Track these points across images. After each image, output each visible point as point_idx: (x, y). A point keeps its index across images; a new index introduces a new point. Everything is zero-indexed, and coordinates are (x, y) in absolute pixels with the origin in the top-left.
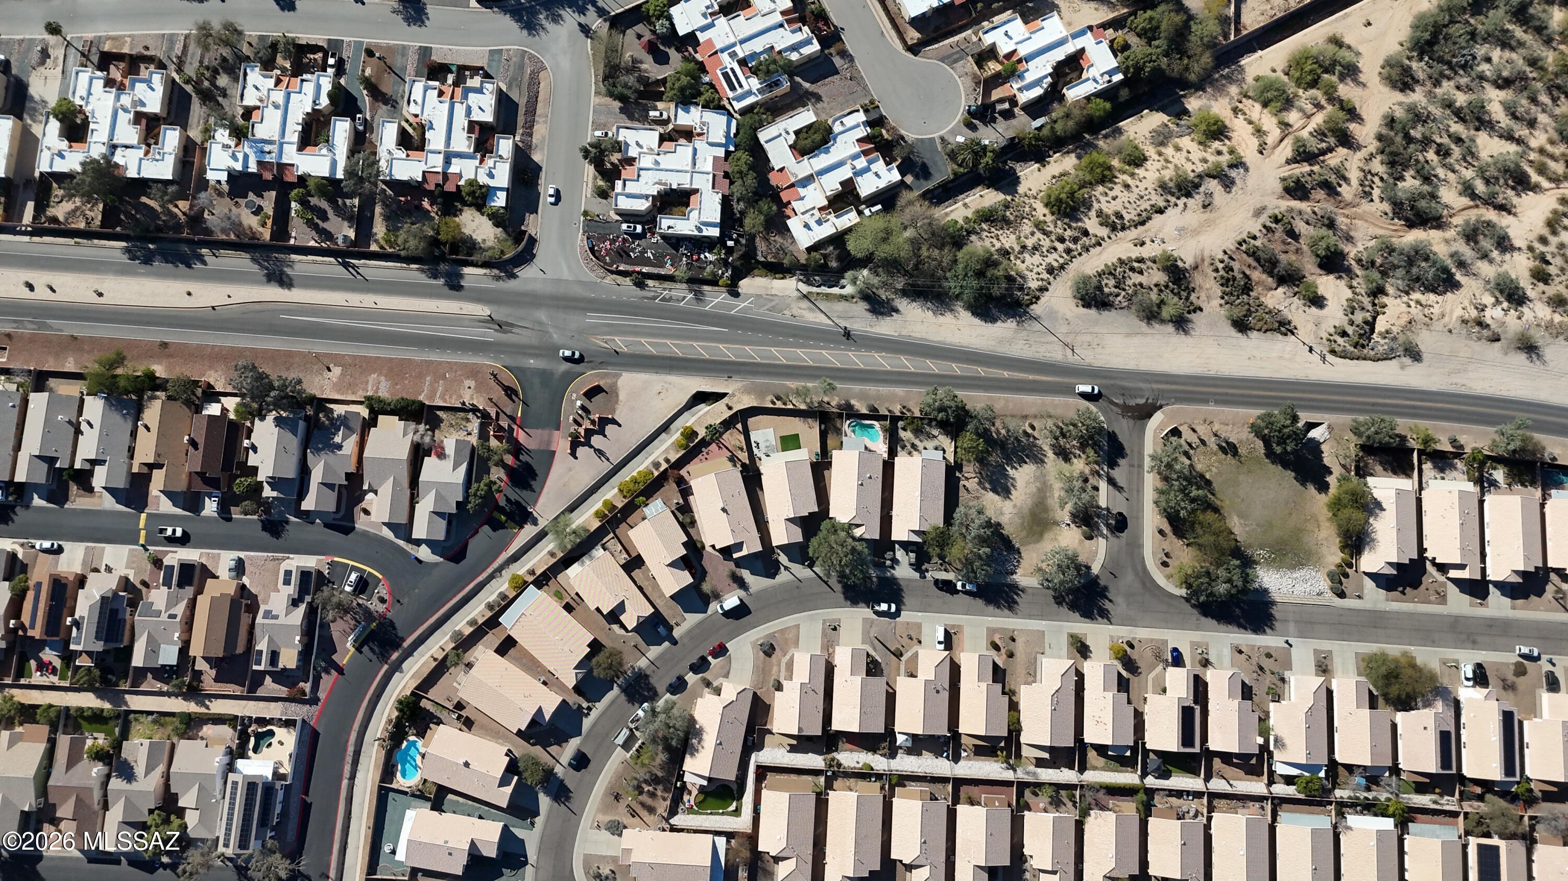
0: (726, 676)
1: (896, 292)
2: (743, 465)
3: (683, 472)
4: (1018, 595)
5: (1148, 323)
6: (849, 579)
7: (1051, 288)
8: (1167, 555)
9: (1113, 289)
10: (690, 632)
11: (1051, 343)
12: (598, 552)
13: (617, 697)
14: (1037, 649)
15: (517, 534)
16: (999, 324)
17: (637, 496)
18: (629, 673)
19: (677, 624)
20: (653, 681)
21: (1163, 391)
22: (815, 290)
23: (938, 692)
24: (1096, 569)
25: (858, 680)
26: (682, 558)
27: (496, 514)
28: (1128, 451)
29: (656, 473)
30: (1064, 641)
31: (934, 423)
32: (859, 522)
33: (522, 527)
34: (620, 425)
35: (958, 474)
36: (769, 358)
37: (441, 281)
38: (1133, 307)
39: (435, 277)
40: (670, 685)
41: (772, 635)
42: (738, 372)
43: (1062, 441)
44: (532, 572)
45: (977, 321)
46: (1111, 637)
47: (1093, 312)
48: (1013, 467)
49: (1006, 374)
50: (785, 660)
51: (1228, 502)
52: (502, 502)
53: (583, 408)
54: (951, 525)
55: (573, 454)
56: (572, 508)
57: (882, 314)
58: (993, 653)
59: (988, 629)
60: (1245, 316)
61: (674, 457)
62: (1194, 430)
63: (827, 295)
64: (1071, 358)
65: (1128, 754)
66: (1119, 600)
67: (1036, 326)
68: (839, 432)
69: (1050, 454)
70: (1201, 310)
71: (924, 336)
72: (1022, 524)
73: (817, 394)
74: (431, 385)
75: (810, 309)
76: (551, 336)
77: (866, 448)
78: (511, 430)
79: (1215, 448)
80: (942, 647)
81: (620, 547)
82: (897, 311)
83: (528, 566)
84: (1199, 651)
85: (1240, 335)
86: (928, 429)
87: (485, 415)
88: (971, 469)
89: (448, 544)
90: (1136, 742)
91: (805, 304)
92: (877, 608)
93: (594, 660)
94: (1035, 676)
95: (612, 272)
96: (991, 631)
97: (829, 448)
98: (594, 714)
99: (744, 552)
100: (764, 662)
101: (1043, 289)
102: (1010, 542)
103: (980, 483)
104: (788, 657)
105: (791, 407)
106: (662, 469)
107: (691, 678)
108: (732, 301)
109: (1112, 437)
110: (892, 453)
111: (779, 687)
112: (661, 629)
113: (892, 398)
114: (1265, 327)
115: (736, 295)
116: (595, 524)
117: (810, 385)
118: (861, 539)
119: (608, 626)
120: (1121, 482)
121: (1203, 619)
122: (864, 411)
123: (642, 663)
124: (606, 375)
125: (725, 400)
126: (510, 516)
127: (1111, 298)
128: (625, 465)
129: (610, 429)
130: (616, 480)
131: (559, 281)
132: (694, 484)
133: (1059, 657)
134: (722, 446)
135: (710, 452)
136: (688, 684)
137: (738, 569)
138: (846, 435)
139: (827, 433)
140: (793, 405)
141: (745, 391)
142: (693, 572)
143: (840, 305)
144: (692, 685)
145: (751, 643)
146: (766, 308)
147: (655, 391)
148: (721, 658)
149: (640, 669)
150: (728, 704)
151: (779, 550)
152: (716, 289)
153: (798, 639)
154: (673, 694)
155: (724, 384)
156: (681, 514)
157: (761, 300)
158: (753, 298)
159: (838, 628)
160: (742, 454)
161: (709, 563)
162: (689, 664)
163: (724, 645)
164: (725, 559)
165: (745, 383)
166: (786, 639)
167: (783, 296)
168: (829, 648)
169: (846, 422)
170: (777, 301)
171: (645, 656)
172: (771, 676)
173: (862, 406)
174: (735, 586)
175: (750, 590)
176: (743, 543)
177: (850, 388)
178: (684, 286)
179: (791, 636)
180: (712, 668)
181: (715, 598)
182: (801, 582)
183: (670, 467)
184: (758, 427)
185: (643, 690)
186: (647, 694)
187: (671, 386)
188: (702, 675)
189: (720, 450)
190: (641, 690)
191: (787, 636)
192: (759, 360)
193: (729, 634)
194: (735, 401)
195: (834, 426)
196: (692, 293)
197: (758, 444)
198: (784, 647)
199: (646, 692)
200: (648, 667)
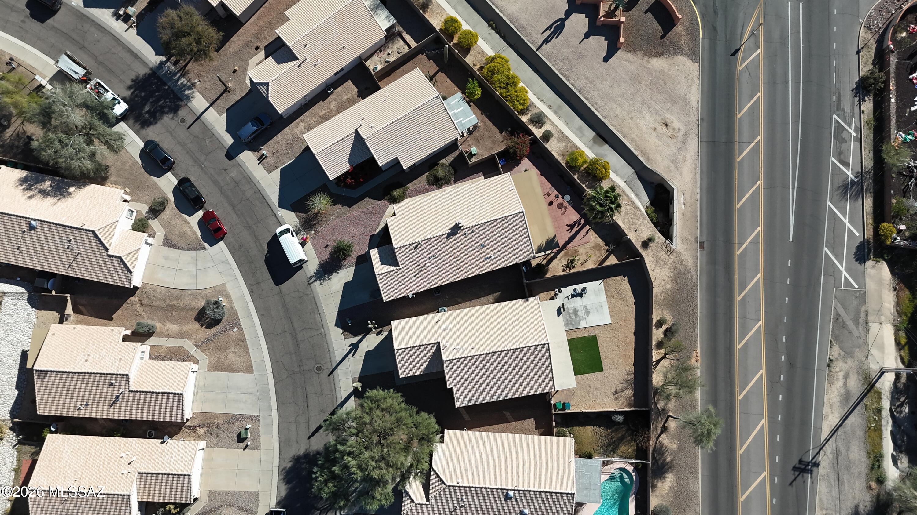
0: (168, 242)
2: (541, 269)
3: (526, 163)
6: (323, 468)
10: (249, 180)
12: (384, 22)
13: (144, 63)
17: (483, 87)
18: (183, 80)
19: (261, 159)
20: (167, 119)
22: (886, 404)
25: (133, 487)
26: (372, 160)
29: (524, 119)
32: (433, 491)
34: (606, 61)
36: (743, 317)
40: (158, 148)
41: (235, 323)
42: (712, 261)
50: (188, 345)
61: (554, 148)
68: (611, 449)
73: (682, 407)
75: (847, 395)
77: (581, 505)
81: (393, 58)
91: (857, 387)
95: (880, 42)
97: (578, 431)
98: (118, 26)
99: (379, 268)
100: (186, 309)
104: (193, 351)
105: (655, 357)
106: (531, 127)
107: (168, 182)
108: (848, 248)
111: (139, 336)
112: (250, 128)
115: (860, 256)
117: (698, 394)
118: (401, 494)
122: (654, 502)
123: (198, 102)
124: (694, 35)
125: (659, 238)
128: (536, 71)
129: (599, 43)
130: (509, 54)
132: (506, 181)
134: (575, 229)
135: (563, 209)
136: (159, 177)
137: (354, 261)
138: (604, 464)
139: (607, 427)
140: (658, 362)
141: (679, 272)
142: (349, 181)
143: (863, 454)
144: (155, 184)
145: (224, 285)
146: (841, 311)
147: (669, 117)
148: (199, 233)
149: (189, 98)
150: (104, 242)
151: (385, 334)
152: (869, 220)
153: (225, 370)
154: (143, 154)
155: (689, 237)
156: (453, 159)
157: (855, 302)
158: (856, 287)
159: (242, 445)
160: (560, 265)
161: (364, 210)
162: (192, 179)
163: (222, 239)
164: (372, 237)
165: (693, 272)
166: (227, 348)
167: (866, 343)
168: (205, 429)
169: (631, 464)
170: (856, 333)
171: (211, 105)
172: (160, 321)
173: (663, 496)
174: (326, 256)
175: (318, 282)
176: (395, 268)
177: (696, 472)
178: (869, 163)
179: (232, 356)
180: (183, 217)
181: (305, 222)
182: (329, 375)
183: (535, 141)
184: (612, 296)
185: (151, 103)
186: (143, 110)
187: (679, 145)
188: (173, 200)
189: (568, 225)
190: (151, 100)
191: (233, 349)
192: (738, 298)
193: (241, 247)
194: (659, 255)
195: (621, 440)
196: (856, 177)
197: (581, 295)
198: (213, 344)
199: (147, 108)
200: (192, 111)
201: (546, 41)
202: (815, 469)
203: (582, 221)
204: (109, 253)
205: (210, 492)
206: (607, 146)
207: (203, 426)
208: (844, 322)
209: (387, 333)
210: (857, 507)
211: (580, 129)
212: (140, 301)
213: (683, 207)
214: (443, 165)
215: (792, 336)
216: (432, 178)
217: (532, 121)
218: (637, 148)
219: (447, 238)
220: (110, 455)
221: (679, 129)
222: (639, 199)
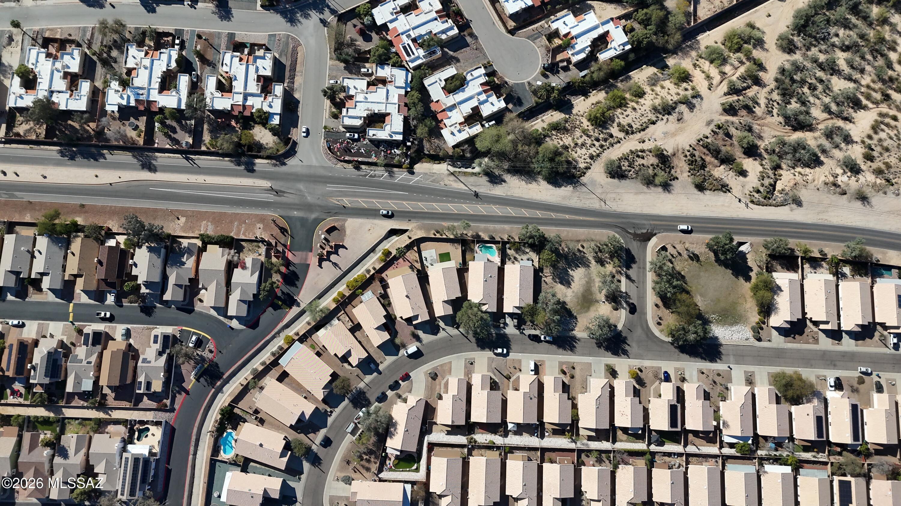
0: (410, 392)
1: (504, 170)
2: (418, 271)
3: (383, 275)
4: (576, 342)
5: (648, 187)
6: (479, 335)
7: (592, 167)
8: (660, 318)
9: (627, 168)
10: (389, 366)
11: (593, 198)
12: (335, 322)
13: (347, 405)
14: (587, 373)
15: (288, 312)
16: (563, 188)
17: (357, 289)
18: (354, 391)
19: (381, 363)
20: (367, 395)
21: (657, 225)
22: (457, 170)
23: (531, 399)
24: (620, 327)
25: (485, 393)
26: (384, 324)
27: (276, 301)
28: (637, 260)
29: (368, 276)
30: (603, 368)
31: (527, 245)
32: (485, 302)
33: (291, 308)
34: (347, 249)
35: (541, 274)
36: (432, 209)
37: (243, 167)
38: (639, 178)
39: (239, 164)
40: (378, 398)
41: (436, 368)
42: (414, 217)
43: (599, 254)
44: (297, 334)
45: (550, 187)
46: (629, 366)
47: (616, 181)
48: (572, 270)
49: (567, 217)
50: (443, 382)
51: (694, 288)
52: (279, 294)
53: (325, 239)
54: (537, 303)
55: (320, 266)
56: (320, 297)
57: (496, 183)
58: (562, 376)
59: (559, 362)
60: (702, 182)
61: (378, 266)
62: (674, 247)
63: (465, 173)
64: (604, 207)
65: (640, 432)
66: (634, 344)
67: (584, 189)
68: (472, 251)
69: (593, 262)
70: (677, 179)
71: (520, 195)
72: (578, 302)
73: (459, 229)
74: (238, 227)
75: (455, 181)
76: (306, 198)
77: (488, 260)
78: (284, 252)
79: (687, 257)
80: (533, 373)
81: (348, 319)
82: (505, 181)
83: (295, 331)
84: (680, 373)
85: (700, 193)
86: (523, 248)
87: (269, 244)
88: (548, 271)
89: (249, 318)
90: (644, 426)
91: (452, 178)
92: (496, 351)
93: (334, 384)
94: (586, 389)
95: (341, 161)
96: (561, 363)
97: (467, 260)
98: (334, 415)
99: (419, 320)
100: (431, 384)
101: (588, 168)
102: (571, 312)
103: (553, 279)
104: (445, 380)
105: (445, 237)
106: (371, 273)
107: (390, 393)
108: (410, 177)
109: (628, 252)
110: (503, 262)
111: (440, 398)
112: (372, 366)
113: (503, 231)
114: (714, 188)
115: (412, 173)
116: (334, 306)
117: (456, 224)
118: (486, 312)
119: (341, 364)
120: (634, 277)
121: (681, 354)
122: (487, 239)
123: (362, 385)
124: (338, 220)
125: (407, 234)
126: (284, 302)
127: (626, 173)
128: (350, 272)
129: (341, 251)
130: (345, 280)
131: (310, 166)
132: (390, 282)
133: (600, 378)
134: (406, 260)
135: (399, 264)
136: (388, 397)
137: (416, 330)
138: (477, 253)
139: (466, 252)
141: (418, 228)
142: (390, 332)
143: (472, 178)
144: (390, 397)
145: (424, 372)
146: (429, 180)
147: (367, 229)
148: (407, 382)
149: (360, 389)
150: (411, 407)
152: (401, 170)
153: (451, 370)
154: (379, 402)
155: (407, 224)
156: (382, 299)
157: (427, 176)
158: (422, 175)
159: (474, 363)
160: (417, 264)
161: (399, 327)
162: (388, 385)
163: (409, 374)
164: (408, 324)
165: (418, 224)
166: (444, 370)
167: (439, 173)
168: (469, 375)
169: (476, 245)
170: (436, 177)
171: (363, 381)
172: (436, 391)
173: (486, 236)
174: (414, 340)
175: (423, 342)
176: (419, 315)
177: (478, 226)
178: (383, 168)
179: (447, 368)
180: (401, 387)
181: (403, 347)
182: (452, 337)
183: (376, 272)
184: (426, 249)
185: (362, 401)
187: (376, 226)
188: (396, 391)
189: (404, 262)
191: (444, 368)
192: (426, 210)
193: (411, 368)
194: (413, 234)
195: (469, 248)
196: (387, 173)
197: (426, 258)
198: (443, 374)
199: (364, 402)
200: (365, 387)
201: (340, 268)
203: (403, 258)
205: (487, 372)
206: (377, 249)
208: (433, 180)
209: (439, 318)
210: (486, 182)
211: (371, 258)
212: (429, 398)
213: (397, 226)
214: (384, 302)
215: (438, 195)
216: (389, 306)
218: (377, 239)
219: (410, 299)
220: (476, 400)
221: (371, 226)
222: (394, 239)
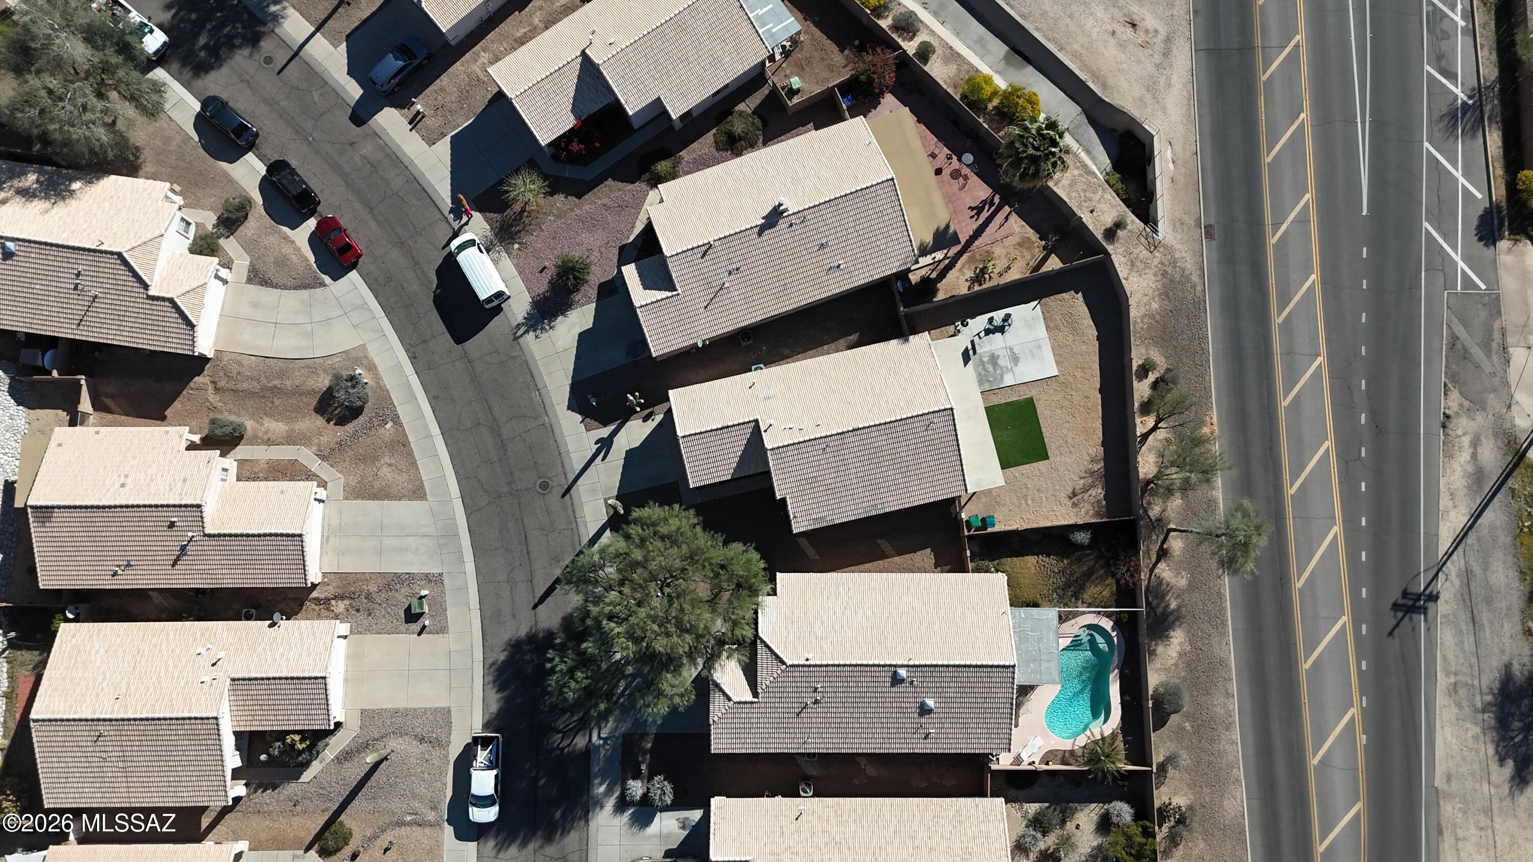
0: (256, 277)
2: (928, 286)
3: (889, 100)
6: (567, 652)
10: (396, 160)
19: (415, 121)
20: (241, 59)
25: (222, 703)
32: (764, 677)
36: (1289, 352)
41: (387, 413)
42: (1229, 258)
50: (305, 456)
61: (937, 69)
68: (1071, 593)
75: (1478, 476)
77: (1025, 690)
92: (482, 755)
97: (1008, 561)
99: (640, 296)
100: (298, 392)
104: (315, 465)
105: (1140, 430)
107: (250, 169)
110: (1017, 786)
111: (217, 441)
112: (392, 64)
113: (1210, 777)
117: (1218, 484)
118: (706, 687)
122: (1154, 679)
123: (294, 25)
125: (1134, 223)
132: (855, 133)
134: (985, 215)
135: (961, 180)
136: (231, 162)
137: (593, 293)
138: (1063, 619)
139: (1062, 555)
140: (1145, 436)
141: (1172, 281)
142: (575, 147)
143: (1514, 574)
144: (226, 175)
145: (363, 347)
146: (1459, 330)
147: (1137, 10)
148: (312, 258)
149: (276, 18)
150: (140, 273)
151: (659, 418)
152: (1497, 170)
153: (375, 497)
154: (200, 122)
155: (1185, 218)
156: (758, 102)
157: (1483, 314)
158: (1483, 287)
159: (416, 627)
160: (962, 279)
161: (606, 201)
162: (293, 163)
163: (354, 266)
164: (622, 249)
165: (1195, 278)
166: (376, 458)
167: (1506, 384)
168: (347, 602)
169: (1108, 615)
170: (1487, 368)
171: (318, 30)
172: (252, 417)
173: (1168, 670)
174: (542, 286)
175: (532, 334)
176: (669, 294)
177: (1224, 624)
178: (1490, 71)
179: (386, 472)
180: (280, 231)
181: (501, 229)
182: (563, 496)
183: (903, 61)
184: (1057, 328)
185: (209, 31)
186: (194, 44)
187: (1158, 58)
188: (261, 203)
189: (970, 208)
190: (208, 27)
191: (387, 459)
192: (1278, 320)
193: (389, 279)
194: (1136, 252)
195: (1089, 574)
196: (1470, 97)
197: (1001, 329)
198: (351, 453)
199: (202, 41)
200: (283, 43)
202: (1431, 605)
203: (997, 200)
204: (151, 293)
205: (363, 712)
206: (1030, 69)
207: (342, 598)
208: (1466, 350)
209: (661, 416)
210: (1508, 667)
211: (980, 41)
212: (214, 383)
213: (1171, 166)
214: (741, 113)
215: (1377, 378)
216: (724, 138)
217: (896, 28)
218: (1085, 67)
219: (760, 234)
220: (178, 651)
221: (1156, 31)
222: (1093, 159)
